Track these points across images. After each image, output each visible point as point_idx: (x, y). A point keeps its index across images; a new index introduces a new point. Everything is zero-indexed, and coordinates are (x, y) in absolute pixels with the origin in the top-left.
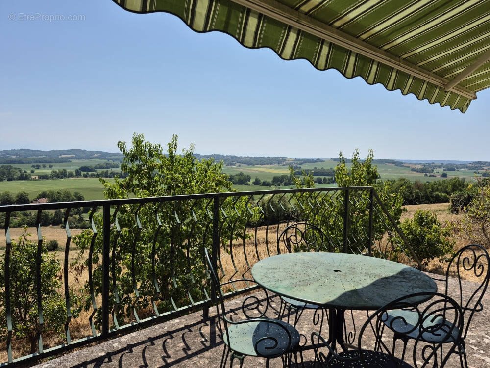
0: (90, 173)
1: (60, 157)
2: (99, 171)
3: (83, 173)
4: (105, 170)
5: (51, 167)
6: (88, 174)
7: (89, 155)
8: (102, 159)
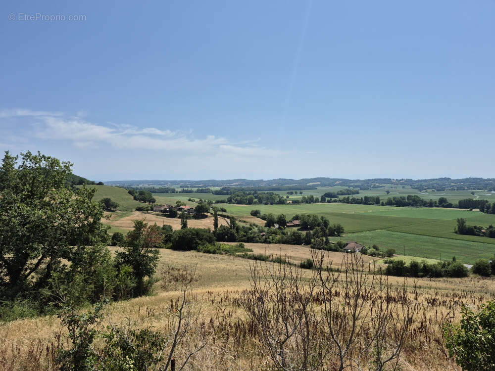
0: (333, 199)
1: (308, 184)
2: (341, 197)
3: (327, 199)
4: (346, 196)
5: (301, 193)
6: (331, 200)
7: (331, 182)
8: (344, 186)
